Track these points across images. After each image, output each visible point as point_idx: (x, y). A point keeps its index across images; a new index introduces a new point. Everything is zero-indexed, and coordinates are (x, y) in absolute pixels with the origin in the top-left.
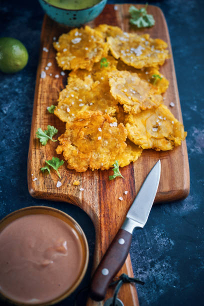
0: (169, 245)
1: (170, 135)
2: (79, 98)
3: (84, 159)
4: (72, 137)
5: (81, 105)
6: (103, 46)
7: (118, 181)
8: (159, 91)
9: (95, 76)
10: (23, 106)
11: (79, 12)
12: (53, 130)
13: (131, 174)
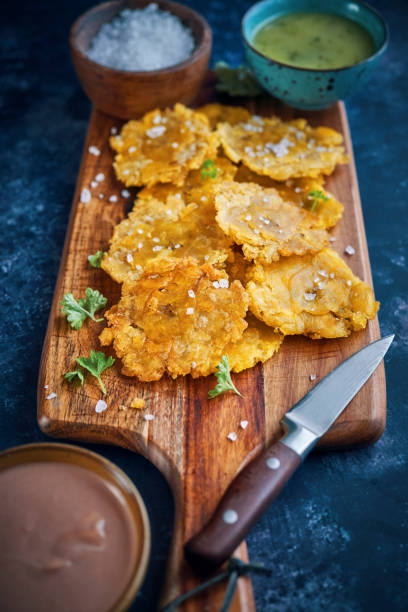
0: (340, 540)
1: (343, 307)
2: (153, 235)
3: (156, 354)
4: (133, 310)
5: (157, 249)
6: (209, 139)
7: (228, 401)
8: (321, 223)
9: (190, 195)
10: (43, 258)
12: (97, 297)
13: (258, 386)
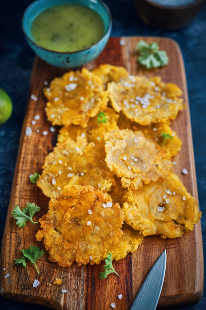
1: (180, 216)
2: (68, 165)
3: (69, 250)
4: (55, 219)
6: (102, 96)
7: (111, 280)
8: (168, 154)
9: (91, 134)
10: (4, 169)
11: (73, 55)
12: (34, 207)
13: (129, 269)
